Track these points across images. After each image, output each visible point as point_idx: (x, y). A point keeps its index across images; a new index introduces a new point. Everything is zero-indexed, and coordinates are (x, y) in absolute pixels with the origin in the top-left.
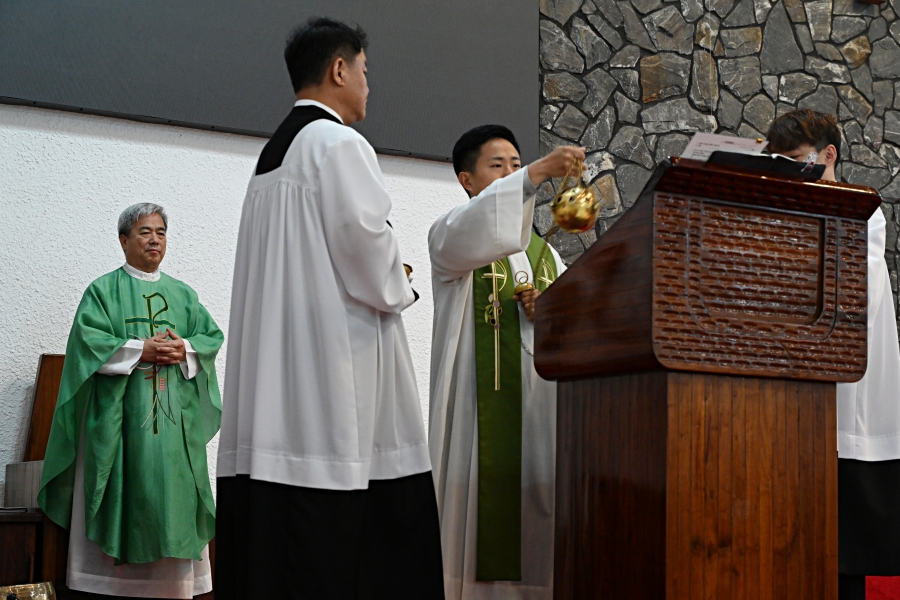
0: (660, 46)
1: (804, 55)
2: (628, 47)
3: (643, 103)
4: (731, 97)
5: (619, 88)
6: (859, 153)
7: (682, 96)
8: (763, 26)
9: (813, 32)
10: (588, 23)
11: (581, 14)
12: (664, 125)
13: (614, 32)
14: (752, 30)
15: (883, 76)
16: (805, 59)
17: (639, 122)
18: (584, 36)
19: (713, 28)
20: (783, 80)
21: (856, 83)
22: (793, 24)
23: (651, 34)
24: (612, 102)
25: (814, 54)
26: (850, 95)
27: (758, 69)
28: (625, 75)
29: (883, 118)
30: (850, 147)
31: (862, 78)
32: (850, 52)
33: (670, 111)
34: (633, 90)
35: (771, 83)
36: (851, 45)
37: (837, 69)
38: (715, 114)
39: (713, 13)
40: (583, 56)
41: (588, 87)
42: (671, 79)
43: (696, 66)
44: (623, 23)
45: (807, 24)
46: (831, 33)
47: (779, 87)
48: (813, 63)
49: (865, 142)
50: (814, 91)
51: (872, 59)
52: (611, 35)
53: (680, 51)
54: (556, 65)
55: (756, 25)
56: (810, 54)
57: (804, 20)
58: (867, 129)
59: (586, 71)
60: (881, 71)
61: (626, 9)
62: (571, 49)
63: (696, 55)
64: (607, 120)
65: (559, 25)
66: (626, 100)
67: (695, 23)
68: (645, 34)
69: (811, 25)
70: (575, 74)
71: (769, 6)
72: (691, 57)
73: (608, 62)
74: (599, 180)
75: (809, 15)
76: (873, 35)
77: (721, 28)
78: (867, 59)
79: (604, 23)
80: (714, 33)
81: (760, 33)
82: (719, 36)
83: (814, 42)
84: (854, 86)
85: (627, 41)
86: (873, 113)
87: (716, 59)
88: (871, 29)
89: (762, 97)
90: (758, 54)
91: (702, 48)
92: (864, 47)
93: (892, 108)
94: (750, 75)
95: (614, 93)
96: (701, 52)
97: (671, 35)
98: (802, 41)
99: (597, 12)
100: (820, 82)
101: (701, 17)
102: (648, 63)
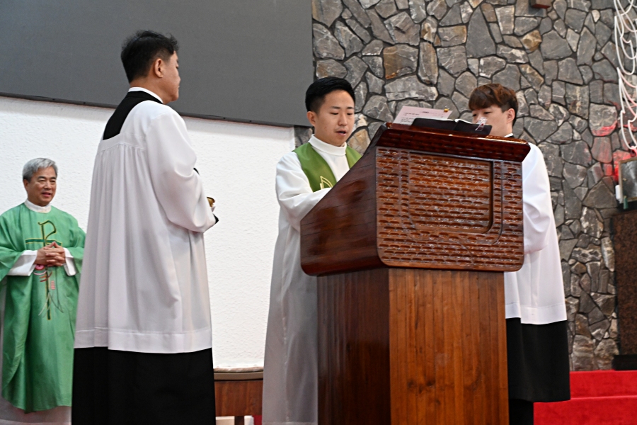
0: (397, 40)
1: (496, 44)
2: (375, 41)
3: (386, 80)
4: (447, 74)
5: (369, 69)
6: (536, 111)
7: (413, 74)
8: (467, 24)
9: (501, 29)
10: (346, 25)
11: (341, 19)
12: (401, 95)
13: (365, 31)
14: (460, 27)
15: (551, 57)
16: (496, 47)
17: (383, 93)
18: (344, 34)
19: (433, 26)
20: (482, 62)
21: (532, 63)
22: (488, 23)
23: (391, 32)
24: (364, 79)
25: (503, 43)
26: (528, 71)
27: (464, 54)
28: (373, 61)
29: (551, 86)
30: (529, 106)
31: (536, 59)
32: (527, 41)
33: (404, 85)
34: (378, 70)
35: (473, 64)
36: (528, 37)
37: (518, 53)
38: (436, 86)
39: (433, 16)
40: (343, 48)
41: (347, 69)
42: (405, 63)
43: (422, 54)
44: (370, 24)
45: (497, 22)
46: (514, 29)
47: (480, 66)
48: (502, 50)
49: (539, 103)
50: (503, 69)
51: (543, 46)
52: (363, 33)
53: (411, 43)
54: (325, 55)
55: (462, 24)
56: (500, 43)
57: (495, 20)
58: (541, 94)
59: (346, 58)
60: (549, 54)
61: (372, 15)
62: (335, 43)
63: (421, 46)
64: (362, 92)
65: (326, 27)
66: (374, 78)
67: (420, 24)
68: (386, 32)
69: (500, 24)
70: (339, 61)
71: (471, 11)
72: (418, 47)
73: (361, 52)
74: (357, 134)
75: (499, 17)
76: (543, 30)
77: (439, 26)
78: (539, 46)
79: (358, 25)
80: (433, 30)
81: (465, 30)
82: (437, 33)
83: (502, 35)
84: (530, 65)
85: (373, 37)
86: (544, 83)
87: (435, 48)
88: (541, 25)
89: (468, 74)
90: (464, 44)
91: (426, 41)
92: (537, 38)
93: (557, 80)
94: (460, 59)
95: (365, 73)
96: (425, 43)
97: (404, 33)
98: (494, 34)
99: (352, 18)
100: (507, 63)
101: (425, 20)
102: (389, 52)
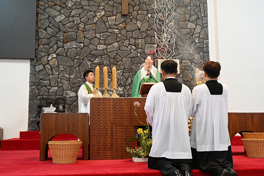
0: (69, 31)
1: (107, 28)
2: (61, 32)
3: (64, 43)
4: (87, 39)
5: (58, 40)
6: (122, 48)
7: (75, 40)
8: (96, 24)
9: (110, 23)
10: (50, 28)
11: (49, 26)
12: (69, 47)
13: (57, 29)
14: (93, 25)
15: (129, 31)
16: (107, 29)
17: (63, 47)
18: (49, 31)
19: (82, 25)
20: (101, 34)
21: (122, 33)
22: (104, 22)
23: (67, 28)
24: (56, 43)
25: (110, 28)
26: (120, 36)
27: (94, 33)
28: (59, 38)
29: (129, 40)
30: (120, 47)
31: (124, 32)
32: (120, 27)
33: (71, 44)
34: (61, 40)
35: (98, 35)
36: (121, 25)
37: (116, 30)
38: (83, 43)
39: (83, 22)
40: (49, 35)
41: (50, 41)
42: (71, 37)
43: (78, 34)
44: (59, 27)
45: (108, 22)
46: (115, 23)
47: (100, 36)
48: (110, 30)
49: (124, 45)
50: (110, 36)
51: (126, 27)
52: (57, 30)
53: (74, 31)
54: (42, 37)
55: (94, 23)
56: (109, 28)
57: (108, 21)
58: (124, 43)
59: (50, 38)
60: (129, 30)
61: (60, 24)
62: (46, 34)
63: (78, 31)
64: (55, 47)
65: (43, 29)
66: (60, 42)
67: (78, 25)
68: (65, 29)
69: (109, 22)
70: (48, 39)
71: (98, 19)
72: (77, 32)
73: (56, 35)
74: (52, 59)
75: (109, 20)
76: (127, 22)
77: (85, 25)
78: (125, 28)
79: (54, 27)
80: (83, 26)
81: (95, 25)
82: (84, 27)
83: (110, 26)
84: (121, 34)
85: (60, 31)
86: (126, 39)
87: (84, 32)
88: (126, 21)
89: (96, 38)
90: (95, 30)
91: (80, 30)
92: (124, 25)
93: (132, 37)
94: (92, 34)
95: (57, 41)
96: (79, 31)
97: (71, 28)
98: (106, 25)
99: (53, 25)
100: (111, 34)
101: (79, 24)
102: (65, 35)
